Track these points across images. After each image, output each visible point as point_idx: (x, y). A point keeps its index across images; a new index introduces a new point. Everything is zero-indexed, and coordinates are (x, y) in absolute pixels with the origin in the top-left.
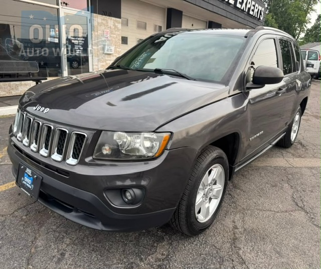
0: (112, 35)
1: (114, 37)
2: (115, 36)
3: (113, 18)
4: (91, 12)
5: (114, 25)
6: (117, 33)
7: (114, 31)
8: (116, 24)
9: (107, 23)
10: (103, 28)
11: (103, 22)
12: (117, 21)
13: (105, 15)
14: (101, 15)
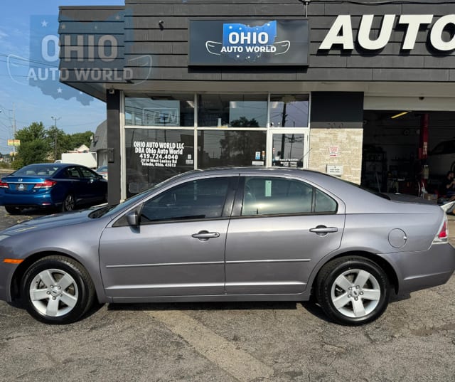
0: (343, 152)
1: (346, 154)
2: (350, 152)
3: (346, 130)
4: (311, 128)
5: (349, 138)
6: (353, 147)
7: (348, 146)
8: (353, 137)
9: (335, 136)
10: (327, 143)
11: (329, 136)
12: (354, 133)
13: (332, 128)
14: (326, 129)
